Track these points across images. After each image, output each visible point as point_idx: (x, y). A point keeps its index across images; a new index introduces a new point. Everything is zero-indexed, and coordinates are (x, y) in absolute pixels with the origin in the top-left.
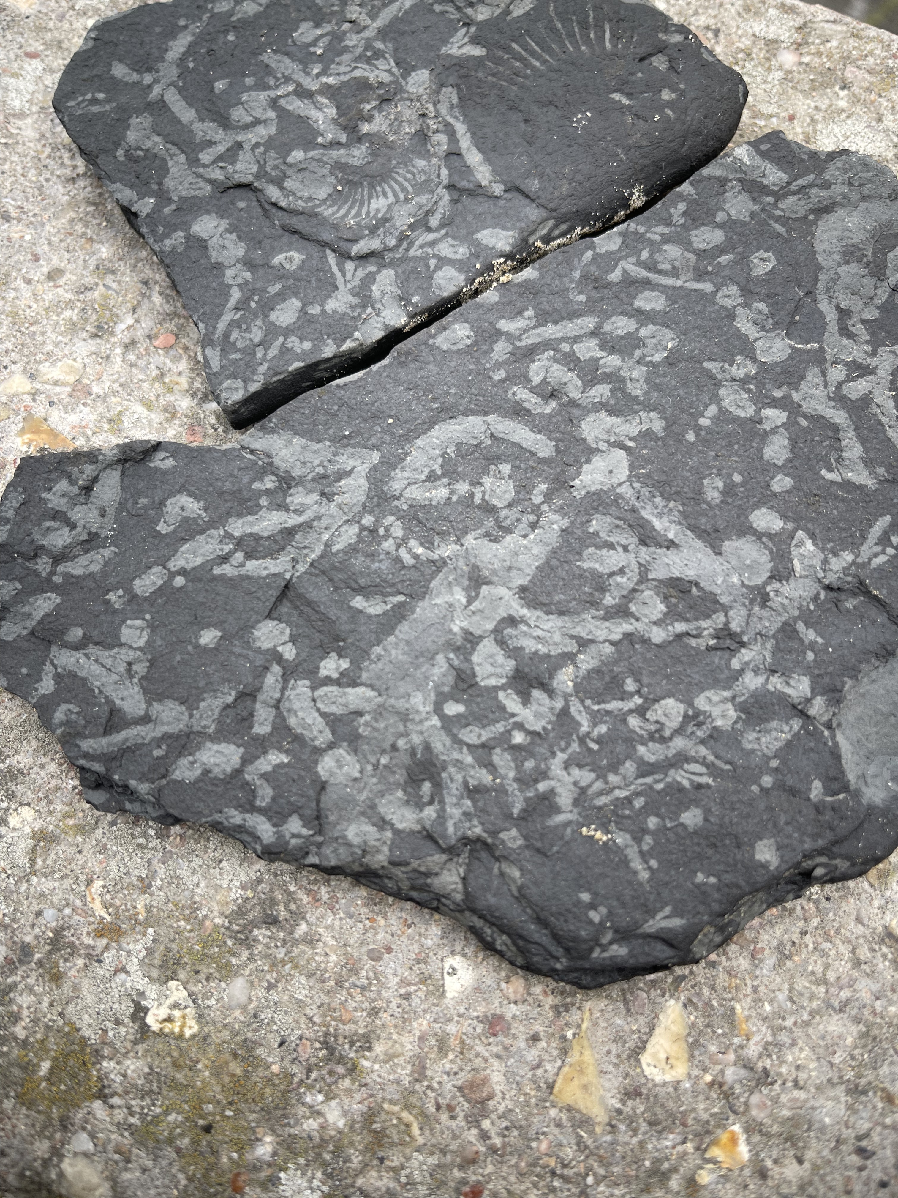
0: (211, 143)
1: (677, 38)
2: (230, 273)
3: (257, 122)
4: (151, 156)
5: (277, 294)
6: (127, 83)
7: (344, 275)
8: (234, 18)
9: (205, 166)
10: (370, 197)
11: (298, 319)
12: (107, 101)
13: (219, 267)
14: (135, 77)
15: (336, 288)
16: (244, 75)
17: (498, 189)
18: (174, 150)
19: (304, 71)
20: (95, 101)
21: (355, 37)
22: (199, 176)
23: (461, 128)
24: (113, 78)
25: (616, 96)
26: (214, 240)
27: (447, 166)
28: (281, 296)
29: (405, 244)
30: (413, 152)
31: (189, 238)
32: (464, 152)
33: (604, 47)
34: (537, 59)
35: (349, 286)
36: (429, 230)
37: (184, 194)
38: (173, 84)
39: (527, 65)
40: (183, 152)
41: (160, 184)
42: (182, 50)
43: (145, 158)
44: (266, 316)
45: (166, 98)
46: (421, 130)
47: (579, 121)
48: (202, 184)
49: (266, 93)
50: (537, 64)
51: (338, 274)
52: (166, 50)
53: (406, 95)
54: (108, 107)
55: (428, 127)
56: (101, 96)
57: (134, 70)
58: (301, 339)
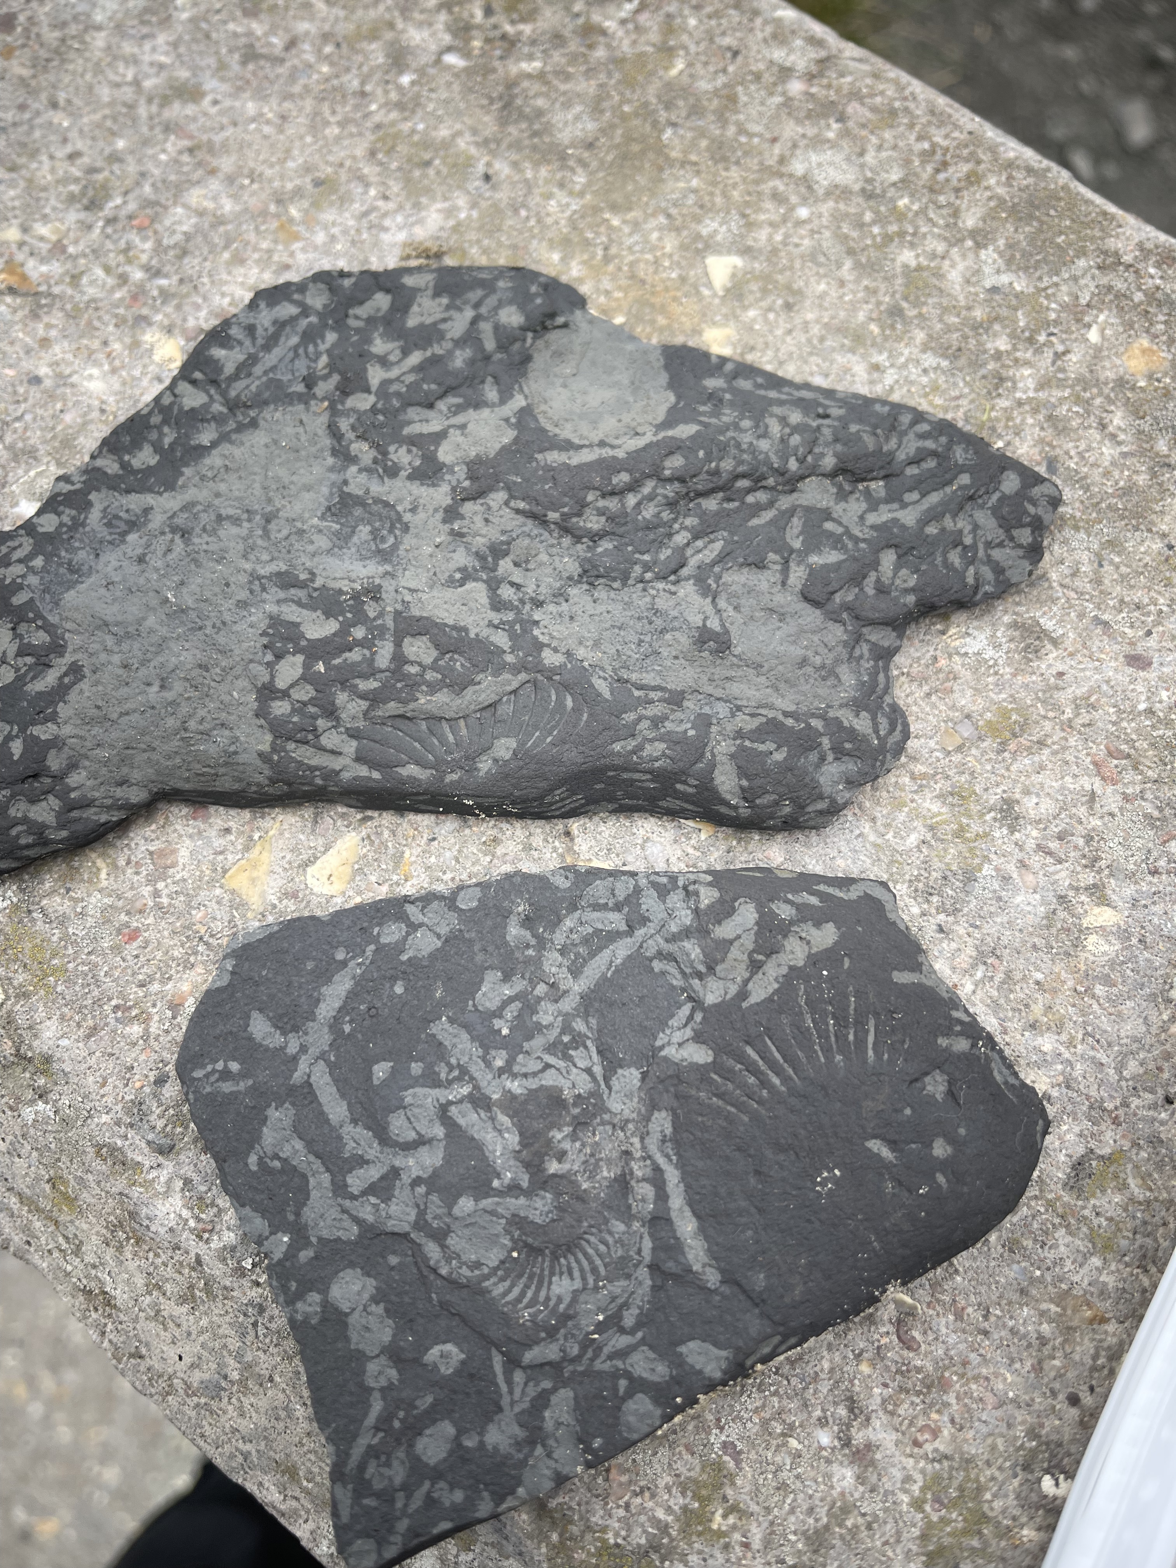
0: (362, 1161)
1: (962, 1045)
2: (372, 1367)
3: (421, 1141)
4: (289, 1169)
5: (427, 1412)
6: (267, 1049)
7: (511, 1392)
8: (404, 957)
9: (353, 1198)
10: (552, 1274)
11: (451, 1453)
12: (243, 1075)
13: (361, 1357)
14: (278, 1039)
15: (500, 1409)
16: (412, 1059)
17: (712, 1278)
18: (317, 1165)
19: (484, 1059)
20: (226, 1075)
21: (551, 1008)
22: (344, 1211)
23: (672, 1176)
24: (250, 1039)
25: (875, 1145)
26: (356, 1315)
27: (651, 1235)
28: (431, 1416)
29: (590, 1354)
30: (610, 1208)
31: (326, 1304)
32: (673, 1215)
33: (865, 1061)
34: (777, 1074)
35: (517, 1409)
36: (622, 1331)
37: (325, 1234)
38: (322, 1056)
39: (764, 1083)
40: (328, 1170)
41: (298, 1214)
42: (337, 1005)
43: (282, 1171)
44: (411, 1446)
45: (313, 1079)
46: (623, 1175)
47: (823, 1184)
48: (347, 1223)
49: (436, 1092)
50: (776, 1081)
51: (504, 1388)
52: (318, 1001)
53: (606, 1117)
54: (242, 1086)
55: (632, 1173)
56: (234, 1066)
57: (277, 1027)
58: (452, 1487)
